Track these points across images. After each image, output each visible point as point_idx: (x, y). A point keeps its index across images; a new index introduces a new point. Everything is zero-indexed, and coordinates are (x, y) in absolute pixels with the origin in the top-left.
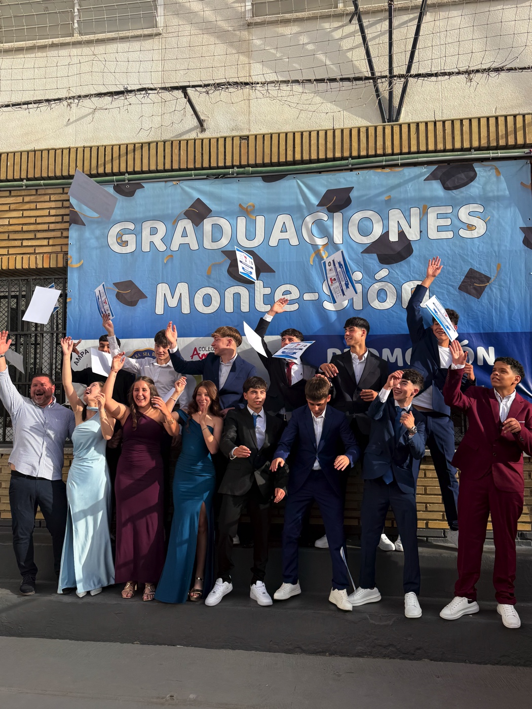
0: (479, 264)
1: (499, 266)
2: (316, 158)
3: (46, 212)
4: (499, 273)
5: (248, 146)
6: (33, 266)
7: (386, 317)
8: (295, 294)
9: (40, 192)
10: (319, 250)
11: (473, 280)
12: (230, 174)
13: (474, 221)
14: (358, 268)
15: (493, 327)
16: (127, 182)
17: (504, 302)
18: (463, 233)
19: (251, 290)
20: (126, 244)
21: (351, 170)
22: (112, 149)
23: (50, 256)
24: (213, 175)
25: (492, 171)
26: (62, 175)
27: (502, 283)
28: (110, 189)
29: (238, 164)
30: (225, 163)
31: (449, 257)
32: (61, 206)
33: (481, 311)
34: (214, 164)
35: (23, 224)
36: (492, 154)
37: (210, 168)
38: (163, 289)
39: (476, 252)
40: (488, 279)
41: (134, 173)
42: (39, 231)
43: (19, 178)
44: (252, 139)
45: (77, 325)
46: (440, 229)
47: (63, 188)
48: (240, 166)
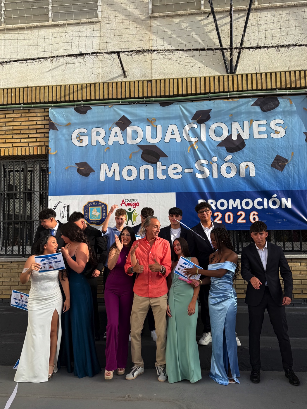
0: (282, 153)
1: (293, 154)
2: (190, 93)
3: (35, 123)
4: (292, 157)
5: (152, 86)
6: (27, 154)
7: (231, 182)
8: (180, 169)
9: (31, 111)
10: (193, 145)
11: (279, 161)
12: (141, 102)
13: (279, 129)
14: (215, 154)
15: (290, 187)
16: (82, 105)
17: (296, 173)
18: (273, 135)
19: (155, 167)
20: (82, 141)
21: (210, 100)
22: (73, 87)
23: (38, 148)
24: (132, 102)
25: (288, 101)
26: (44, 101)
27: (295, 163)
28: (72, 109)
29: (146, 96)
30: (139, 95)
31: (266, 148)
32: (44, 119)
33: (283, 179)
34: (132, 96)
35: (21, 130)
36: (288, 92)
37: (130, 98)
38: (104, 167)
39: (280, 146)
40: (287, 161)
41: (86, 100)
42: (31, 133)
43: (19, 103)
44: (154, 82)
45: (55, 187)
46: (260, 133)
47: (45, 109)
48: (147, 97)
